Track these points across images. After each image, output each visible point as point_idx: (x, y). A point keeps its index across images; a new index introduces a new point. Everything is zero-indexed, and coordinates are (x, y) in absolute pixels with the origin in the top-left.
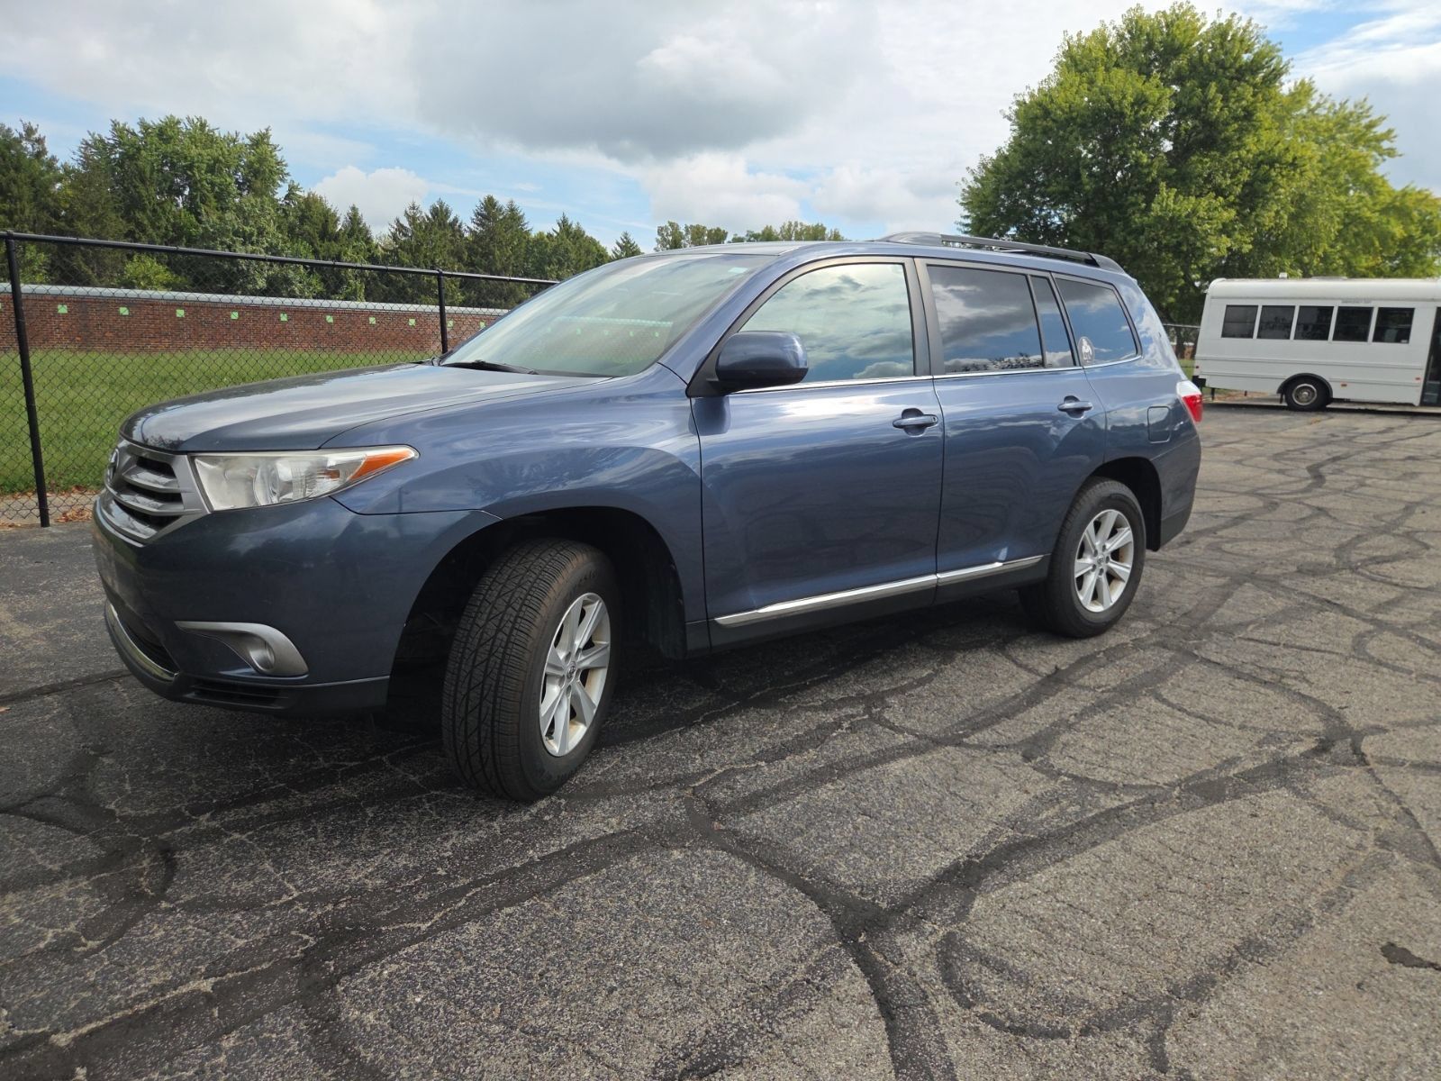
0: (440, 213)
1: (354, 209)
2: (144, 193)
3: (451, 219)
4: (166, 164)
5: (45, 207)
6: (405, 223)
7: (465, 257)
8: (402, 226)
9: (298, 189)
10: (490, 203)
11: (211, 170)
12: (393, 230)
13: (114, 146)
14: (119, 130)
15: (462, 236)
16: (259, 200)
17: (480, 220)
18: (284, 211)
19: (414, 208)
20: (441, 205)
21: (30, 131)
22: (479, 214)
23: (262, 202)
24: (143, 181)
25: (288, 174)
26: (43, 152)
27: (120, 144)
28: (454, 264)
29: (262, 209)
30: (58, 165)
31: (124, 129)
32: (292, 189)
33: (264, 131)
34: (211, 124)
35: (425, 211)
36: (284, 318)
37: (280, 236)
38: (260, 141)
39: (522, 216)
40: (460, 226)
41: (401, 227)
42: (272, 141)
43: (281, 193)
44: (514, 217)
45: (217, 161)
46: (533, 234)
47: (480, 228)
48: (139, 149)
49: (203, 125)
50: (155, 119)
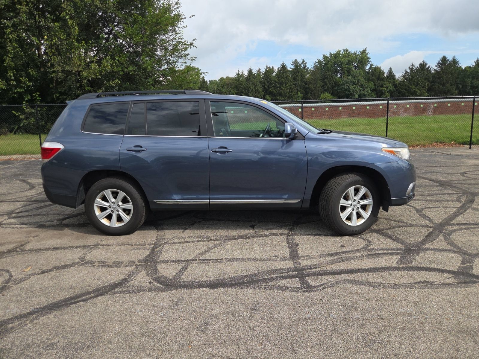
0: (423, 66)
1: (391, 69)
2: (328, 74)
3: (427, 66)
4: (336, 65)
5: (304, 82)
6: (408, 71)
7: (431, 80)
8: (407, 72)
9: (373, 65)
10: (444, 59)
11: (347, 64)
12: (403, 74)
13: (323, 62)
15: (430, 71)
16: (359, 71)
17: (439, 65)
18: (368, 73)
19: (412, 65)
20: (424, 62)
21: (303, 61)
22: (439, 63)
24: (328, 71)
25: (370, 61)
26: (306, 66)
27: (324, 61)
28: (425, 83)
29: (360, 74)
30: (309, 69)
31: (326, 56)
32: (371, 65)
33: (365, 49)
34: (349, 50)
35: (417, 65)
36: (340, 108)
37: (364, 81)
38: (364, 52)
39: (458, 61)
40: (430, 69)
41: (406, 72)
42: (367, 52)
43: (367, 67)
44: (455, 62)
45: (349, 61)
46: (463, 67)
47: (439, 68)
48: (329, 62)
49: (347, 50)
50: (334, 52)
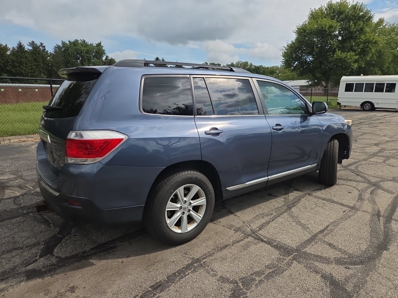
2: (70, 59)
4: (75, 52)
5: (46, 64)
9: (108, 57)
10: (157, 59)
11: (87, 53)
13: (62, 47)
14: (63, 43)
16: (98, 60)
18: (105, 63)
21: (42, 44)
23: (99, 61)
24: (69, 56)
25: (106, 53)
26: (45, 49)
27: (64, 47)
29: (99, 63)
30: (49, 52)
31: (65, 43)
32: (107, 57)
33: (100, 42)
34: (87, 41)
38: (99, 45)
40: (150, 66)
42: (102, 45)
43: (104, 58)
45: (88, 50)
48: (68, 48)
49: (85, 41)
50: (72, 40)
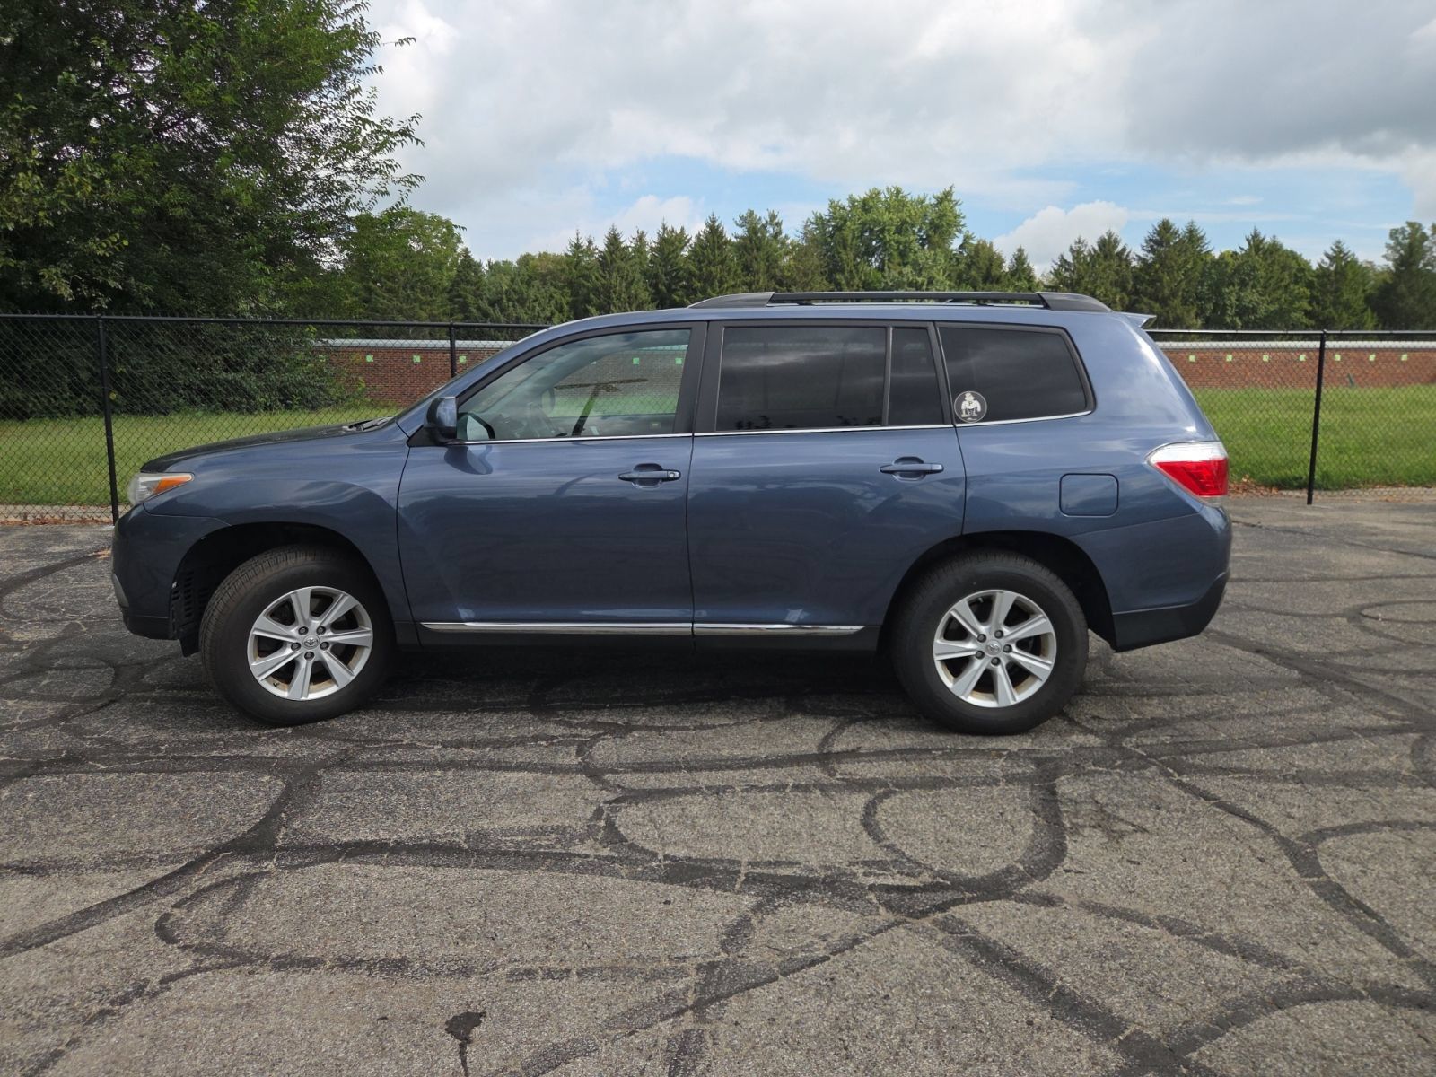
0: (1107, 245)
1: (1020, 250)
2: (844, 257)
3: (1120, 248)
4: (866, 231)
5: (774, 278)
6: (1069, 258)
7: (1130, 286)
8: (1066, 261)
9: (972, 238)
10: (1165, 227)
11: (899, 231)
12: (1056, 267)
13: (829, 221)
14: (834, 207)
15: (1128, 263)
16: (932, 252)
17: (1152, 247)
18: (957, 259)
19: (1079, 242)
20: (1110, 236)
21: (773, 217)
22: (1151, 240)
23: (935, 254)
24: (845, 248)
25: (963, 226)
26: (780, 233)
27: (834, 218)
28: (1115, 295)
29: (935, 260)
30: (789, 241)
31: (837, 206)
32: (967, 238)
33: (948, 189)
34: (905, 191)
35: (1092, 243)
37: (948, 282)
38: (945, 198)
39: (1202, 237)
40: (1128, 256)
41: (1064, 262)
42: (954, 198)
43: (955, 244)
44: (1193, 237)
45: (904, 222)
46: (1216, 255)
47: (1151, 255)
48: (846, 221)
49: (898, 191)
50: (861, 194)
